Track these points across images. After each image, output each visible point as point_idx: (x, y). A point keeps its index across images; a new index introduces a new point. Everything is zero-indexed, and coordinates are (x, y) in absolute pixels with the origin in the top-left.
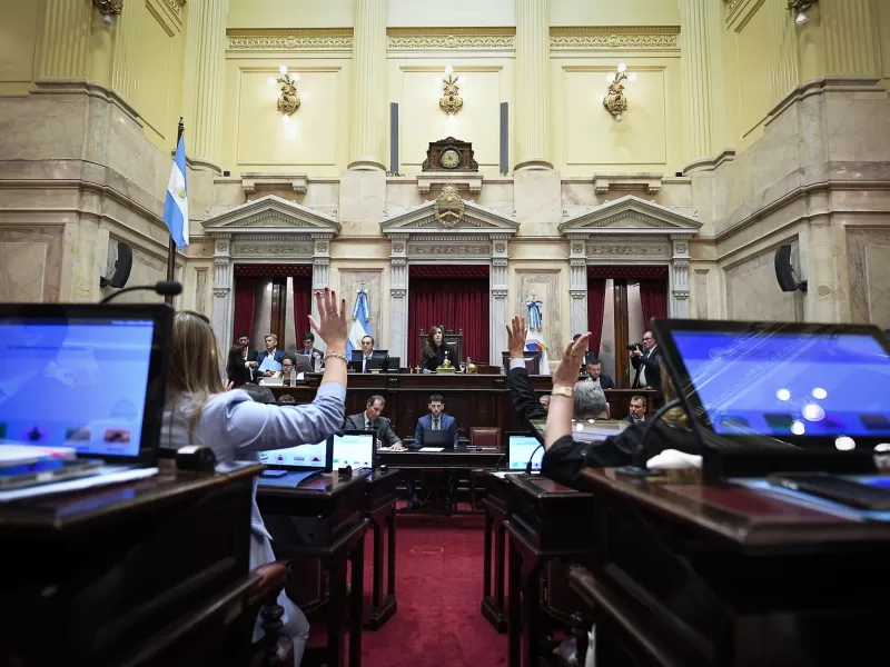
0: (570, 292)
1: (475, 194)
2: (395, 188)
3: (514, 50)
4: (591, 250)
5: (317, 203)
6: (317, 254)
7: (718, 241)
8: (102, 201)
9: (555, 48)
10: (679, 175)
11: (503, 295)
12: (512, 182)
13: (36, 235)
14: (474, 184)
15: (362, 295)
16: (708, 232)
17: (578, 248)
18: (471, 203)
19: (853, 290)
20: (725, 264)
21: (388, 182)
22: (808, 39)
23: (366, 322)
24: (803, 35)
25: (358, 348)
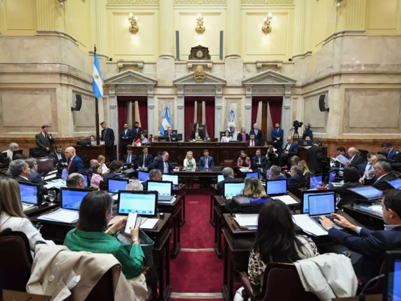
0: (245, 107)
1: (210, 69)
2: (178, 66)
3: (226, 6)
4: (254, 90)
5: (148, 72)
6: (149, 92)
7: (302, 87)
8: (68, 78)
9: (243, 4)
10: (290, 60)
11: (220, 108)
12: (224, 63)
13: (45, 92)
14: (210, 65)
15: (167, 108)
16: (299, 84)
17: (249, 90)
18: (208, 73)
19: (345, 111)
20: (304, 96)
21: (175, 64)
22: (341, 13)
23: (168, 119)
24: (339, 10)
25: (166, 129)
